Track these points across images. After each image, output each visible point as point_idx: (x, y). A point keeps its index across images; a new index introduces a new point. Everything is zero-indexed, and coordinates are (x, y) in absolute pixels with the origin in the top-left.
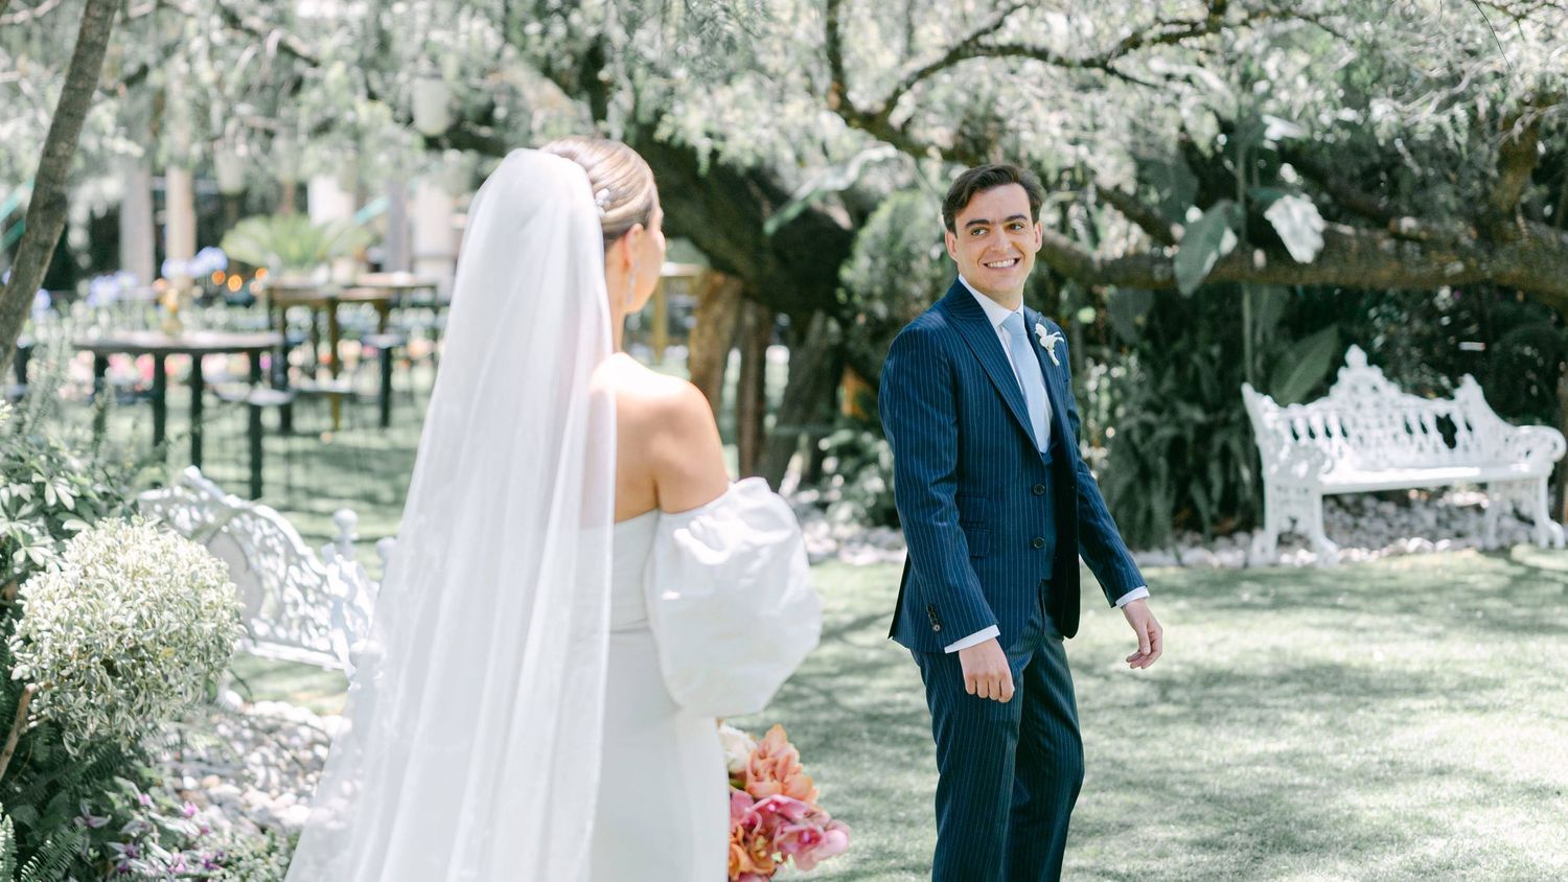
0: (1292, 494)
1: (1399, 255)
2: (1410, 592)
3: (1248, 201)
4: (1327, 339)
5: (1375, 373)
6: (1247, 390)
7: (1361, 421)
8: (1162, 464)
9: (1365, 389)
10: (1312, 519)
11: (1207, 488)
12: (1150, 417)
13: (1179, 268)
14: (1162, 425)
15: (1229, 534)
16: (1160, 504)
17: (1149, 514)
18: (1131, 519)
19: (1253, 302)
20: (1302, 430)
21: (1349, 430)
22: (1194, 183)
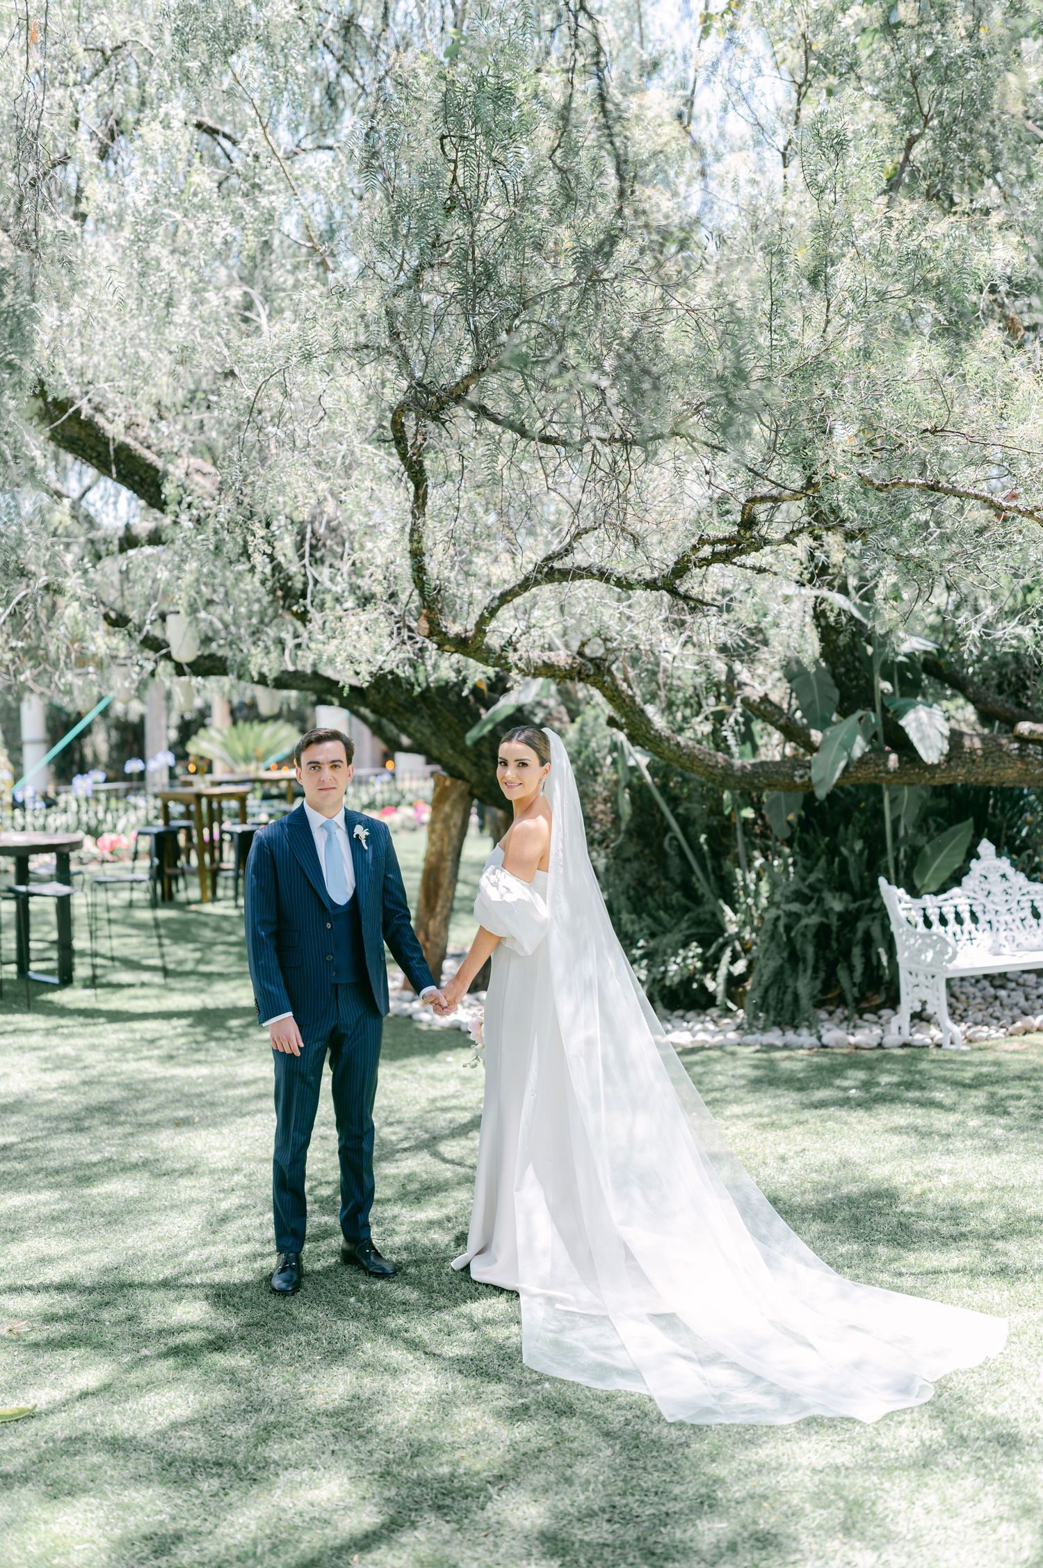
0: (922, 978)
1: (1022, 755)
3: (885, 709)
4: (965, 829)
6: (882, 881)
7: (990, 907)
9: (994, 878)
10: (938, 1004)
11: (851, 969)
12: (795, 907)
14: (809, 914)
16: (804, 986)
17: (796, 997)
20: (934, 918)
21: (979, 914)
22: (836, 694)
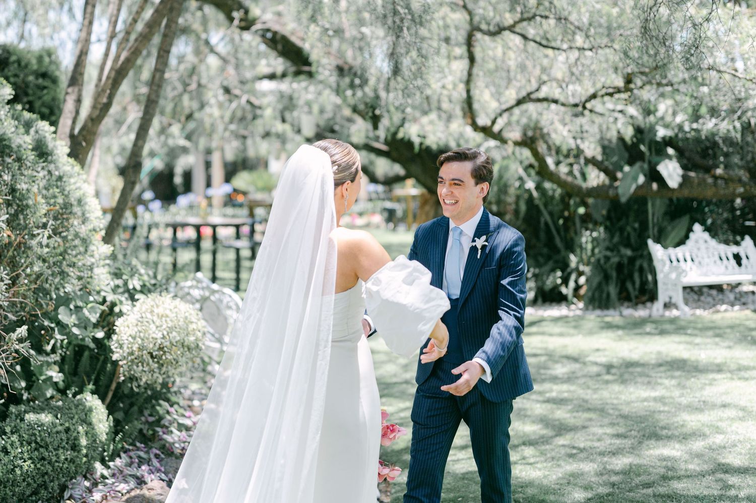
0: (670, 286)
1: (715, 184)
2: (720, 328)
3: (650, 162)
4: (686, 219)
5: (706, 235)
6: (650, 242)
7: (699, 255)
8: (614, 274)
9: (701, 242)
10: (678, 297)
11: (634, 283)
12: (608, 253)
13: (620, 191)
14: (614, 256)
15: (644, 303)
16: (613, 290)
17: (608, 295)
18: (601, 296)
19: (653, 205)
20: (674, 259)
21: (694, 258)
22: (626, 155)
